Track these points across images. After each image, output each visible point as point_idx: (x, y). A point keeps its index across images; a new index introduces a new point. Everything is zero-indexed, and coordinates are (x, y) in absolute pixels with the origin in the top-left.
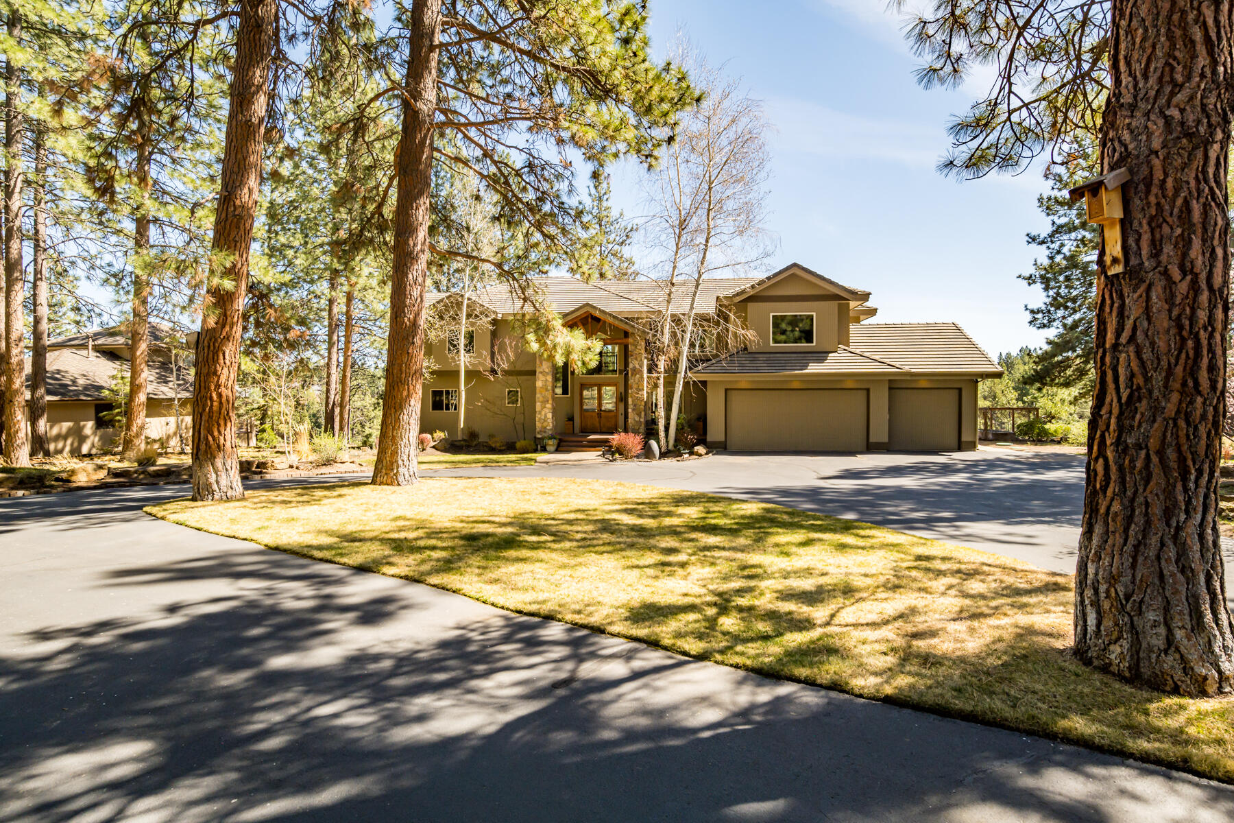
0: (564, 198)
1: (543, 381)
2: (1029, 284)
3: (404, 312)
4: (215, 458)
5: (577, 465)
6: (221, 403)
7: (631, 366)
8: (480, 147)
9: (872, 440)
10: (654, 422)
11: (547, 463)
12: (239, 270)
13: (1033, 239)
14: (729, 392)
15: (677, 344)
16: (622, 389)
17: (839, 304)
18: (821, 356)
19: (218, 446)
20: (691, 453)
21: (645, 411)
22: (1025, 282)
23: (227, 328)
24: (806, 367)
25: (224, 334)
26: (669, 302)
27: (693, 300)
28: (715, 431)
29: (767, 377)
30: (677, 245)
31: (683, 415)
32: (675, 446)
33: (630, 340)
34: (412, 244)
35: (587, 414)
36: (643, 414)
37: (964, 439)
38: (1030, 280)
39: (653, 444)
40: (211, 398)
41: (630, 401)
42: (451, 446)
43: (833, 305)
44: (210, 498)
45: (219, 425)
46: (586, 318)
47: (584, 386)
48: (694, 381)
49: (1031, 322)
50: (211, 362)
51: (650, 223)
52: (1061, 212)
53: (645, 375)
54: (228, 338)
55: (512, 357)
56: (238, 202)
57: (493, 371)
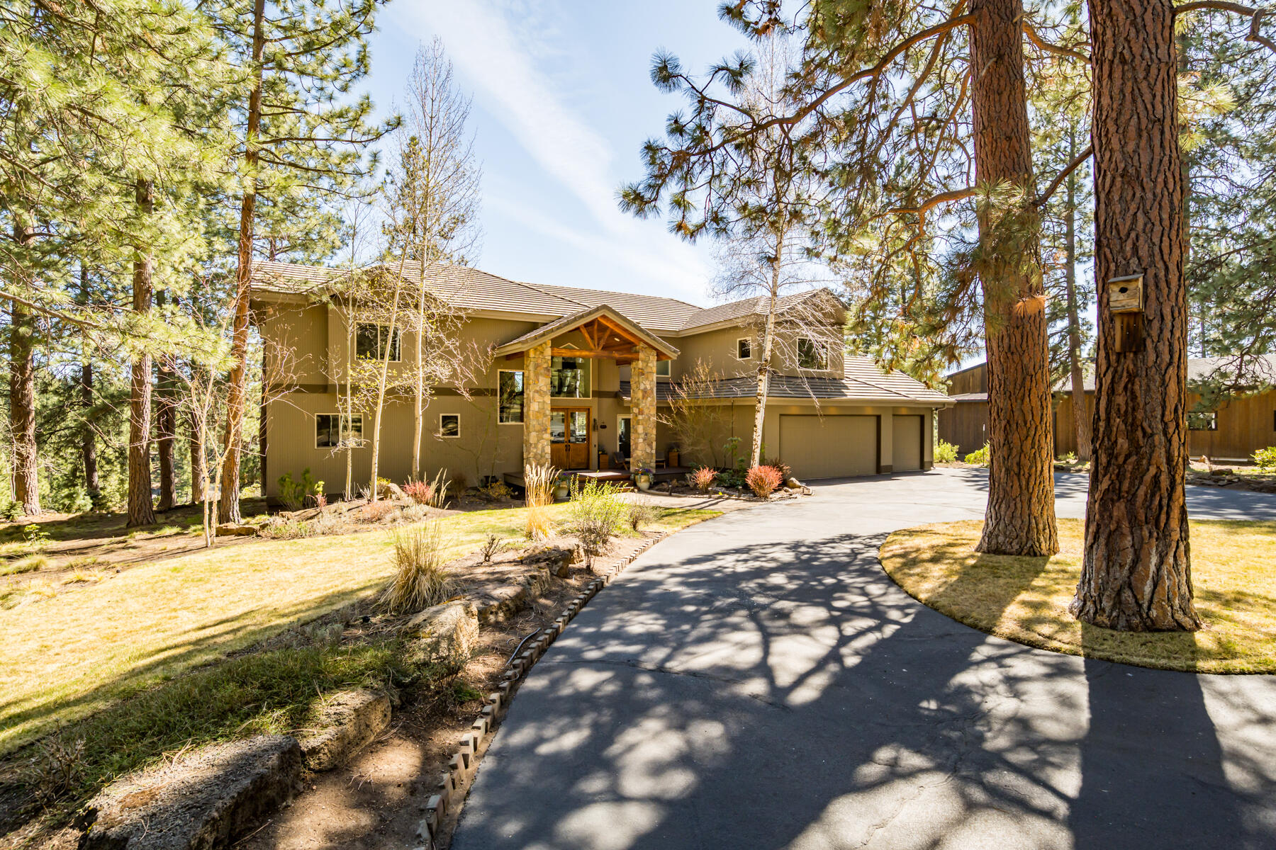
9: (883, 463)
14: (782, 418)
16: (595, 416)
37: (926, 460)
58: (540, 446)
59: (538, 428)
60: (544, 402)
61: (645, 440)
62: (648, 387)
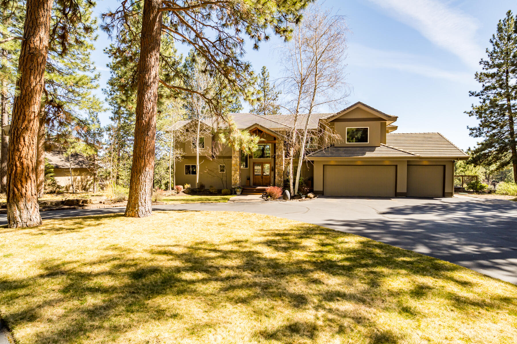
0: (239, 58)
1: (235, 161)
2: (470, 116)
3: (142, 117)
4: (19, 201)
5: (248, 202)
6: (23, 168)
7: (277, 154)
8: (195, 31)
9: (398, 191)
10: (288, 181)
11: (234, 201)
12: (34, 87)
13: (472, 94)
14: (325, 166)
15: (299, 142)
16: (273, 165)
17: (381, 123)
18: (372, 148)
19: (21, 194)
20: (306, 197)
21: (283, 175)
22: (468, 115)
23: (26, 123)
24: (364, 154)
25: (24, 126)
26: (295, 121)
27: (308, 119)
28: (318, 186)
29: (345, 159)
30: (300, 92)
31: (302, 178)
32: (298, 193)
33: (277, 141)
34: (147, 78)
35: (256, 176)
36: (282, 177)
37: (446, 191)
38: (471, 114)
39: (287, 192)
40: (16, 165)
41: (276, 170)
42: (192, 192)
43: (378, 123)
44: (15, 226)
45: (21, 181)
46: (256, 130)
47: (255, 164)
48: (308, 161)
49: (470, 134)
50: (15, 144)
51: (286, 81)
52: (487, 81)
53: (284, 158)
54: (27, 129)
55: (221, 150)
56: (32, 46)
57: (213, 157)
59: (234, 169)
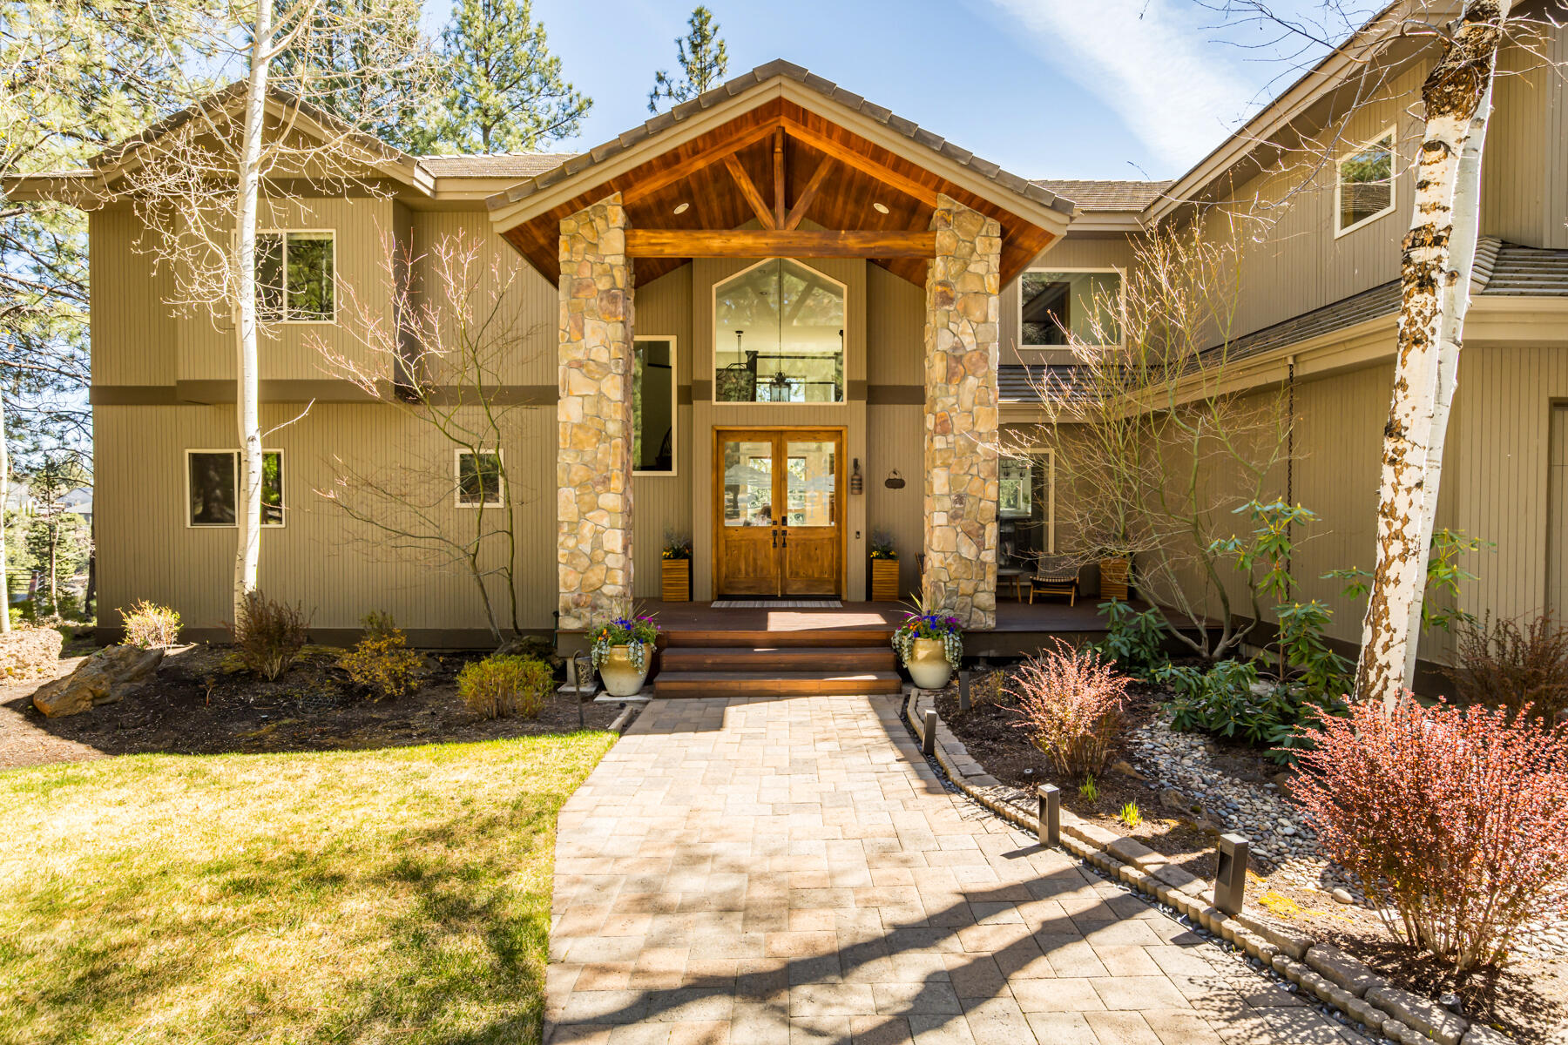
16: (859, 451)
33: (941, 239)
35: (736, 533)
58: (587, 529)
59: (579, 473)
60: (601, 395)
61: (954, 517)
62: (969, 342)
